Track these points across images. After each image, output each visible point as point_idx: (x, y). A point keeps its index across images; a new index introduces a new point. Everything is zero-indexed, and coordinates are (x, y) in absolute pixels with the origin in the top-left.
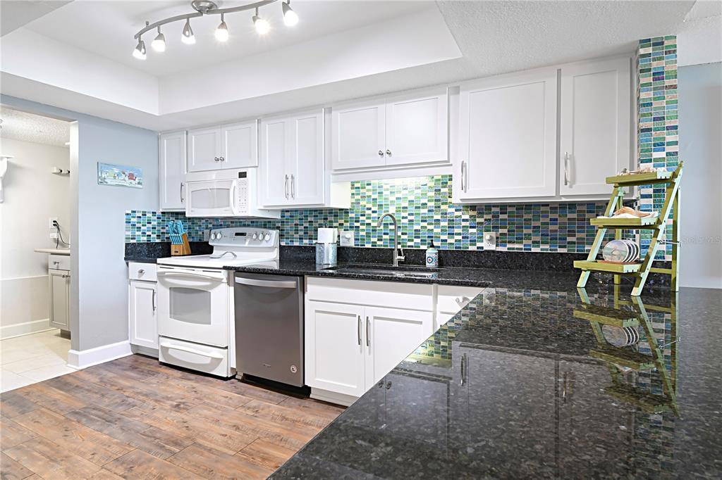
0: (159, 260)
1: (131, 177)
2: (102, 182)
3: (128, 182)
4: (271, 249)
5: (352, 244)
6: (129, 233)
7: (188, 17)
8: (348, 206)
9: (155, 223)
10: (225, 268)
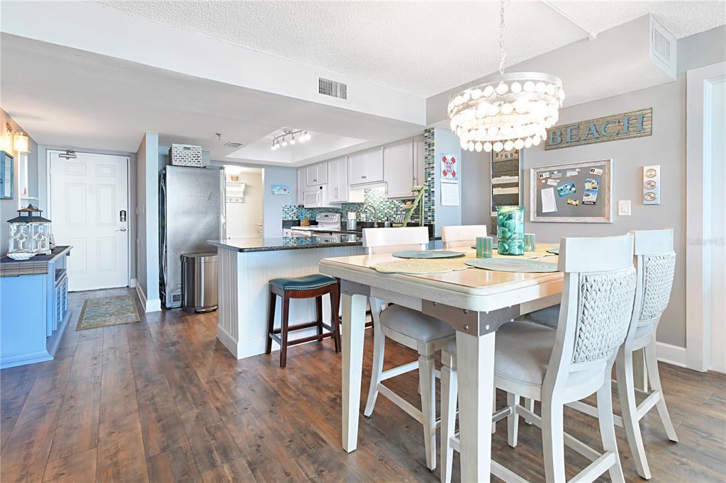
0: (292, 228)
1: (285, 190)
2: (273, 193)
3: (283, 192)
4: (336, 223)
5: (364, 220)
6: (284, 216)
7: (284, 136)
8: (363, 201)
9: (295, 211)
10: (310, 230)
